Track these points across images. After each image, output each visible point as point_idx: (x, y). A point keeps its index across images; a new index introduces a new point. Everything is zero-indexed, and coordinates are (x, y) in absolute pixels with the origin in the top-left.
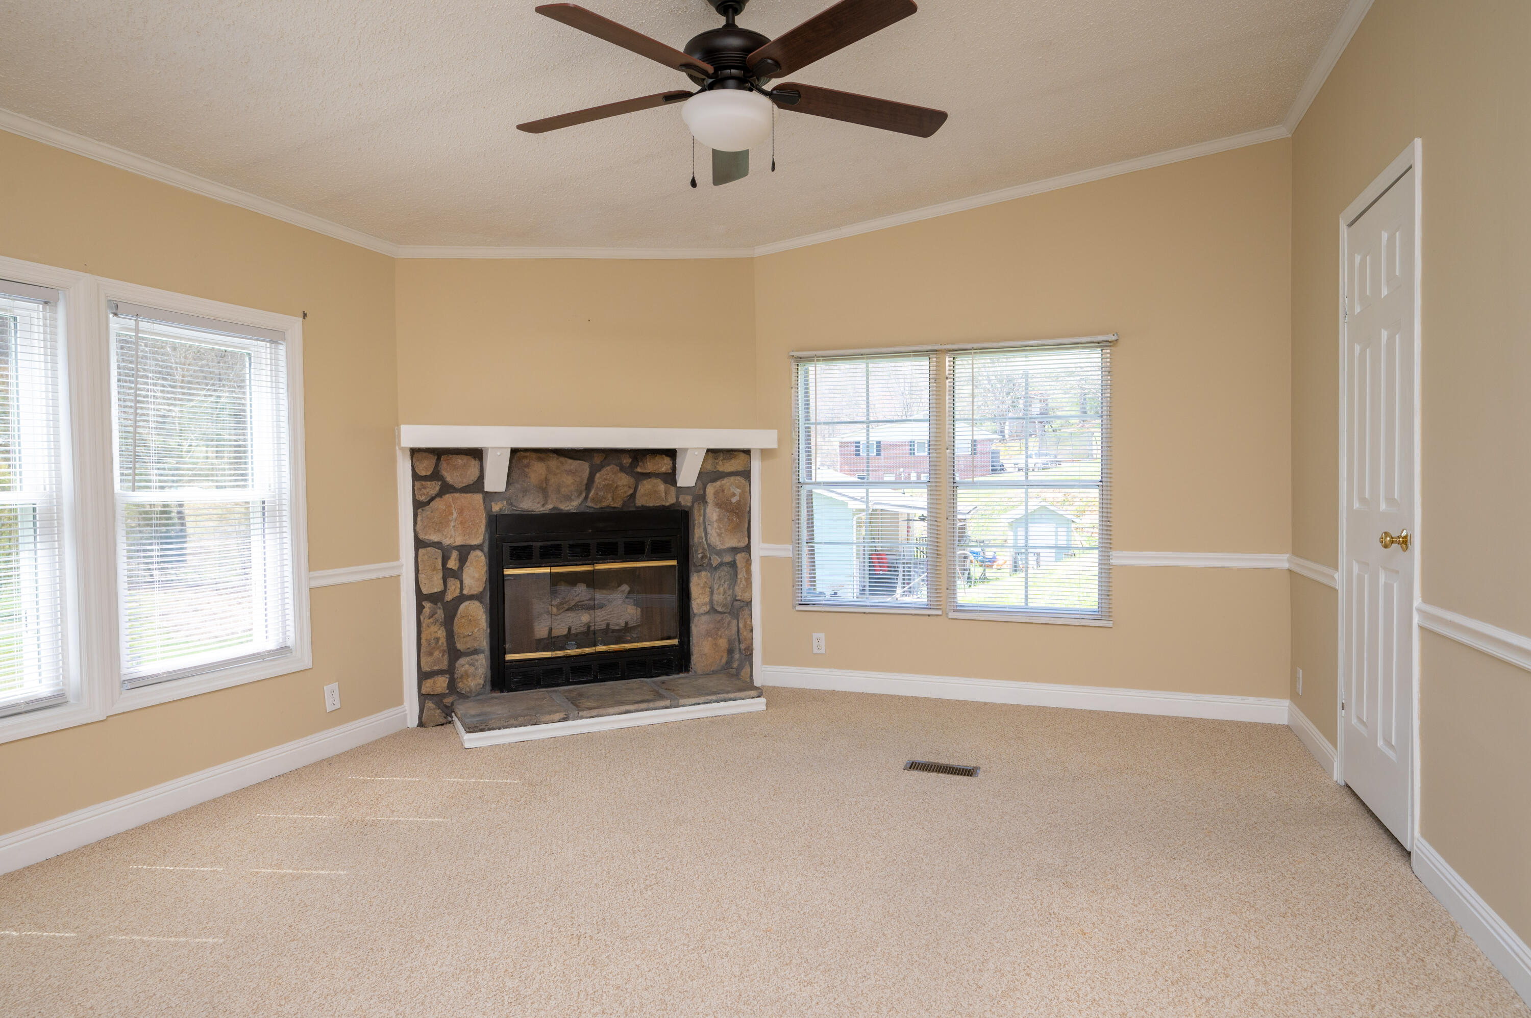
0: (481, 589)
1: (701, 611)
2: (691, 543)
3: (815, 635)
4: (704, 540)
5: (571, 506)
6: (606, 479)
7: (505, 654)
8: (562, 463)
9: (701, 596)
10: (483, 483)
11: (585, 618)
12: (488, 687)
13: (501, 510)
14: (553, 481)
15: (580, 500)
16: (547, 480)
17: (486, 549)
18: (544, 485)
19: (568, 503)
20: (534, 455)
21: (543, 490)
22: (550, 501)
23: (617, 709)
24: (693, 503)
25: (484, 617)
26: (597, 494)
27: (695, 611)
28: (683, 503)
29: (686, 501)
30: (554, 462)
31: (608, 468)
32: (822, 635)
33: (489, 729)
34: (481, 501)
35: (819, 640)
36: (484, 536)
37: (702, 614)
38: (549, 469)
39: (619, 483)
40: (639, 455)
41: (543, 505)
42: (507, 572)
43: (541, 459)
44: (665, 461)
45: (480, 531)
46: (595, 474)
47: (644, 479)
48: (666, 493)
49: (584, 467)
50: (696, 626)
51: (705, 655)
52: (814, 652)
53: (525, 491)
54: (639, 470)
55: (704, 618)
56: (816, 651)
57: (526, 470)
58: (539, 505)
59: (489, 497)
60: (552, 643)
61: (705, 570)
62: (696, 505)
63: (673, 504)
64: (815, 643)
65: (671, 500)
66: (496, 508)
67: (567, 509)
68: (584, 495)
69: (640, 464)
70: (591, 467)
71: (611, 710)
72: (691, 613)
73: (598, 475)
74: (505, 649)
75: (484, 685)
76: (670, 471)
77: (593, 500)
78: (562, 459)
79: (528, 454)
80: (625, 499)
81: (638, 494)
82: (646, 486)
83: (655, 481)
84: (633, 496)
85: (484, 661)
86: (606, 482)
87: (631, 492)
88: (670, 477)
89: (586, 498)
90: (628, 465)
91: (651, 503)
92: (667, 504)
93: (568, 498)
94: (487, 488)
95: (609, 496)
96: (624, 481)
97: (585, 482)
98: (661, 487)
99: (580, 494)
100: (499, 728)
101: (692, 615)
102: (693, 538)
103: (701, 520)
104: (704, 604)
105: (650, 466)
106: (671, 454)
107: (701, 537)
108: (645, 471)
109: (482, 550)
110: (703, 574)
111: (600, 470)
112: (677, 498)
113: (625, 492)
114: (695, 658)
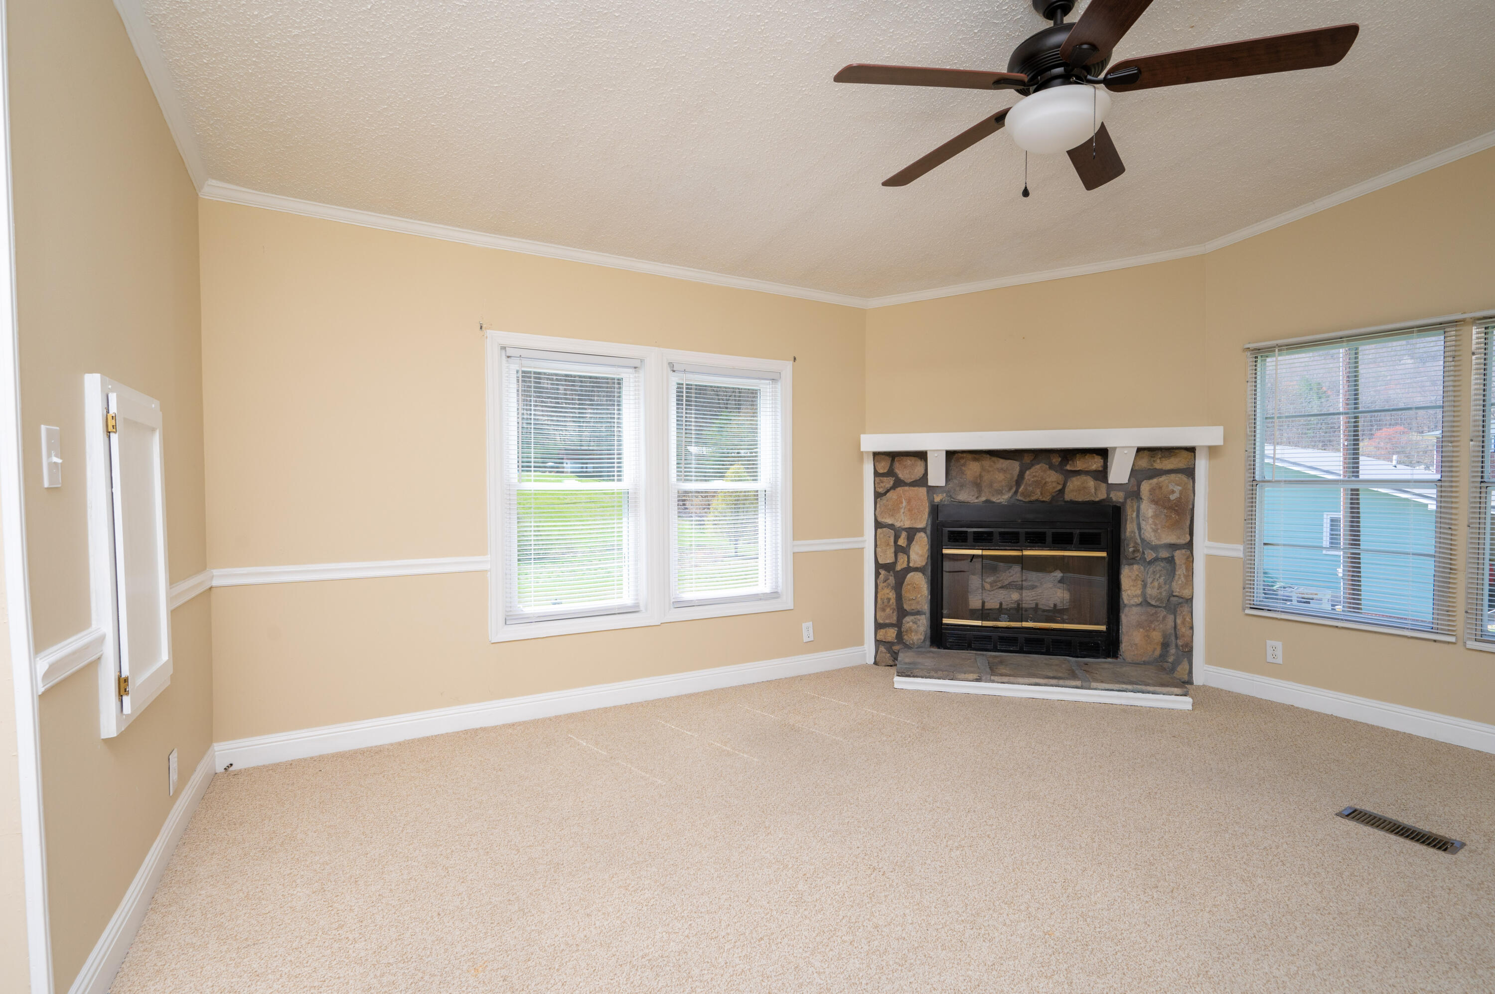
0: (924, 564)
1: (1132, 602)
2: (1123, 537)
3: (1269, 643)
4: (1137, 534)
5: (1003, 498)
6: (1034, 476)
7: (942, 618)
8: (994, 462)
9: (1132, 588)
10: (927, 479)
11: (1015, 596)
12: (928, 643)
13: (941, 500)
14: (986, 477)
15: (1010, 495)
16: (981, 476)
17: (929, 532)
18: (979, 481)
19: (999, 496)
20: (969, 456)
21: (977, 485)
22: (983, 494)
23: (1027, 680)
24: (1126, 499)
25: (926, 586)
26: (1026, 489)
27: (1126, 602)
28: (1114, 499)
29: (1117, 497)
30: (987, 462)
31: (1038, 467)
32: (1279, 645)
33: (914, 676)
34: (926, 493)
35: (1274, 649)
36: (927, 521)
37: (1133, 605)
38: (983, 469)
39: (1047, 480)
40: (1068, 454)
41: (977, 498)
42: (945, 551)
43: (975, 460)
44: (1096, 460)
45: (924, 517)
46: (1025, 472)
47: (1073, 477)
48: (1096, 489)
49: (1014, 466)
50: (1126, 615)
51: (1136, 645)
52: (1268, 661)
53: (962, 486)
54: (1068, 468)
55: (1135, 610)
56: (1270, 659)
57: (963, 468)
58: (974, 498)
59: (932, 490)
60: (983, 614)
61: (1138, 563)
62: (1129, 501)
63: (1103, 500)
64: (1269, 651)
65: (1102, 495)
66: (937, 499)
67: (998, 501)
68: (1014, 489)
69: (1070, 462)
70: (1021, 466)
71: (1021, 680)
72: (1121, 602)
73: (1028, 472)
74: (942, 614)
75: (924, 640)
76: (1101, 469)
77: (1022, 494)
78: (994, 459)
79: (965, 455)
80: (1054, 494)
81: (1067, 490)
82: (1075, 483)
83: (1085, 478)
84: (1062, 491)
85: (925, 621)
86: (1035, 479)
87: (1060, 487)
88: (1102, 475)
89: (1016, 492)
90: (1057, 463)
91: (1080, 498)
92: (1097, 499)
93: (1000, 492)
94: (930, 484)
95: (1038, 491)
96: (1053, 478)
97: (1015, 478)
98: (1091, 483)
99: (1010, 489)
100: (922, 677)
101: (1122, 605)
102: (1125, 532)
103: (1134, 515)
104: (1136, 596)
105: (1080, 464)
106: (1103, 453)
107: (1133, 532)
108: (1074, 469)
109: (925, 533)
110: (1135, 567)
111: (1030, 468)
112: (1108, 494)
113: (1054, 488)
114: (1124, 646)
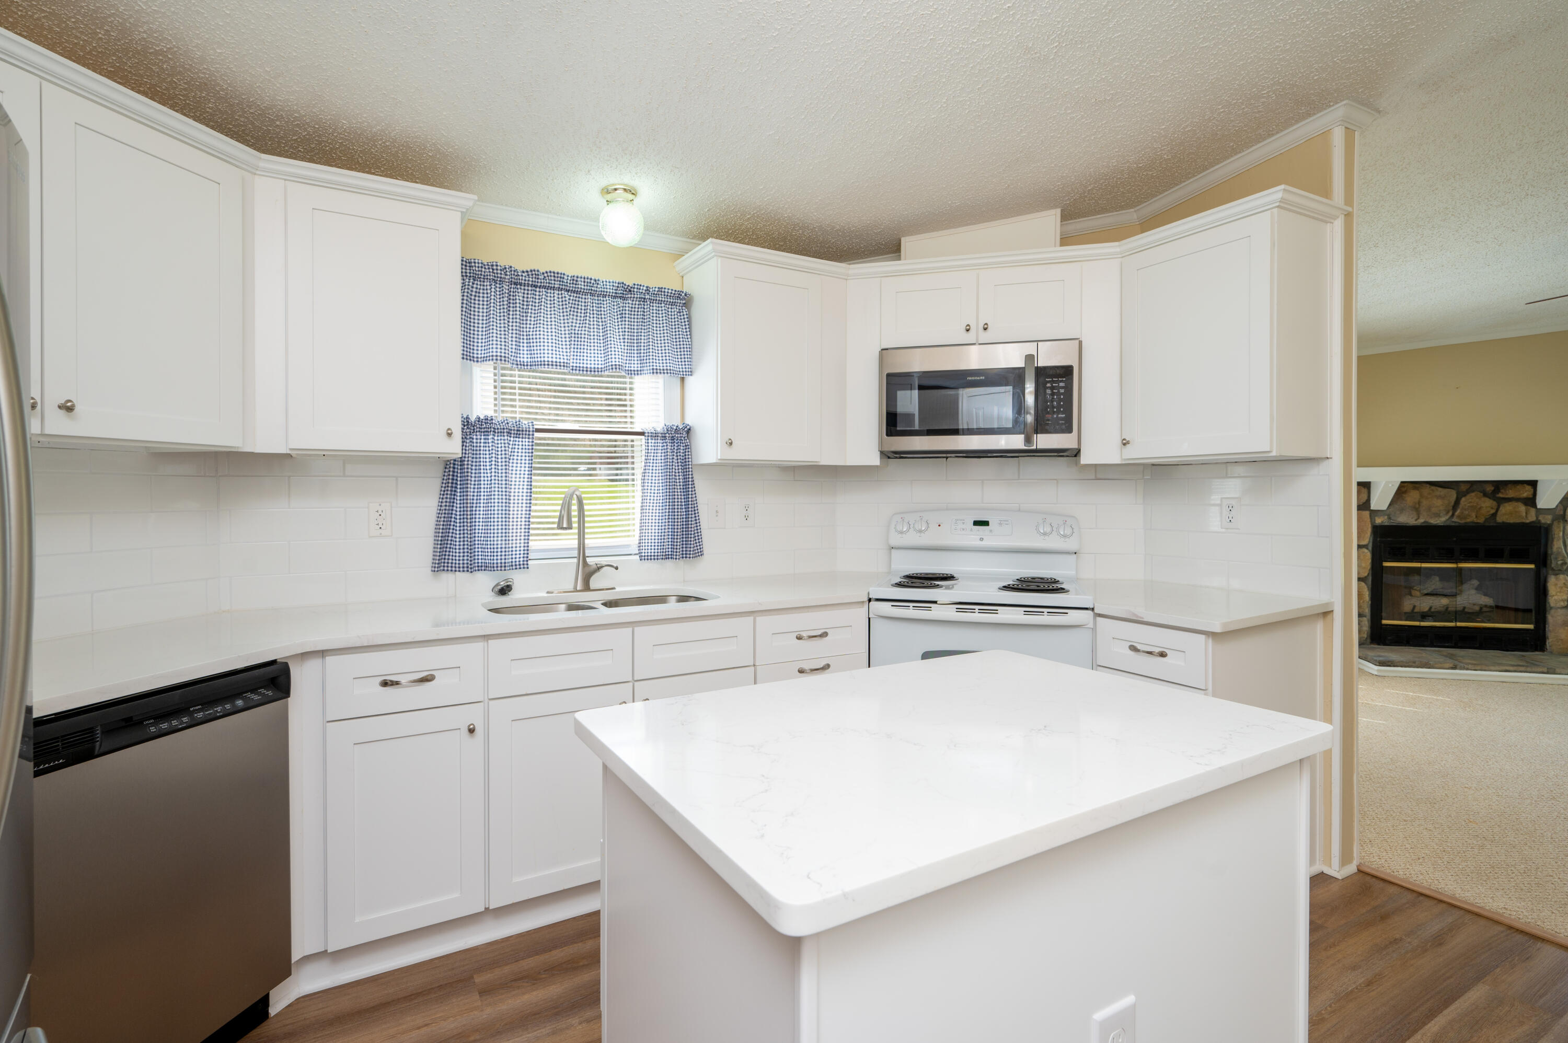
0: (1366, 575)
1: (1558, 605)
2: (1549, 552)
4: (1563, 550)
5: (1441, 520)
6: (1471, 502)
7: (1382, 619)
8: (1433, 490)
9: (1558, 594)
10: (1370, 504)
11: (1444, 601)
12: (1369, 640)
13: (1382, 522)
14: (1425, 503)
15: (1447, 517)
16: (1419, 503)
17: (1370, 548)
18: (1417, 506)
19: (1437, 519)
20: (1411, 485)
21: (1416, 509)
22: (1421, 517)
23: (1497, 668)
24: (1553, 521)
25: (1367, 593)
26: (1463, 513)
27: (1552, 605)
28: (1543, 521)
29: (1546, 519)
30: (1426, 490)
31: (1473, 494)
33: (1394, 666)
34: (1368, 516)
36: (1370, 539)
37: (1559, 608)
38: (1421, 496)
39: (1483, 505)
40: (1499, 485)
41: (1416, 520)
42: (1386, 564)
43: (1415, 488)
44: (1527, 489)
45: (1367, 535)
46: (1461, 498)
47: (1505, 502)
48: (1526, 513)
49: (1453, 495)
50: (1552, 616)
51: (1562, 640)
53: (1402, 510)
54: (1500, 495)
55: (1561, 612)
57: (1404, 495)
58: (1413, 520)
59: (1374, 513)
60: (1411, 616)
61: (1563, 574)
62: (1555, 523)
63: (1533, 522)
65: (1532, 517)
66: (1379, 521)
67: (1436, 523)
68: (1451, 513)
69: (1502, 491)
70: (1458, 493)
71: (1492, 668)
72: (1548, 605)
73: (1463, 499)
74: (1382, 616)
75: (1367, 638)
76: (1531, 496)
77: (1459, 517)
78: (1433, 488)
79: (1406, 484)
80: (1487, 517)
81: (1499, 513)
82: (1506, 508)
83: (1516, 504)
84: (1494, 515)
85: (1366, 623)
86: (1471, 504)
87: (1493, 511)
88: (1531, 502)
89: (1453, 515)
90: (1490, 492)
91: (1512, 521)
92: (1528, 521)
93: (1437, 515)
94: (1372, 508)
95: (1474, 515)
96: (1487, 505)
97: (1453, 503)
98: (1522, 508)
99: (1448, 512)
100: (1402, 667)
101: (1548, 608)
102: (1552, 548)
103: (1561, 534)
104: (1563, 600)
105: (1511, 493)
106: (1533, 484)
107: (1560, 548)
108: (1507, 497)
109: (1367, 549)
110: (1562, 576)
111: (1465, 496)
112: (1537, 518)
113: (1488, 512)
114: (1549, 643)
